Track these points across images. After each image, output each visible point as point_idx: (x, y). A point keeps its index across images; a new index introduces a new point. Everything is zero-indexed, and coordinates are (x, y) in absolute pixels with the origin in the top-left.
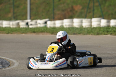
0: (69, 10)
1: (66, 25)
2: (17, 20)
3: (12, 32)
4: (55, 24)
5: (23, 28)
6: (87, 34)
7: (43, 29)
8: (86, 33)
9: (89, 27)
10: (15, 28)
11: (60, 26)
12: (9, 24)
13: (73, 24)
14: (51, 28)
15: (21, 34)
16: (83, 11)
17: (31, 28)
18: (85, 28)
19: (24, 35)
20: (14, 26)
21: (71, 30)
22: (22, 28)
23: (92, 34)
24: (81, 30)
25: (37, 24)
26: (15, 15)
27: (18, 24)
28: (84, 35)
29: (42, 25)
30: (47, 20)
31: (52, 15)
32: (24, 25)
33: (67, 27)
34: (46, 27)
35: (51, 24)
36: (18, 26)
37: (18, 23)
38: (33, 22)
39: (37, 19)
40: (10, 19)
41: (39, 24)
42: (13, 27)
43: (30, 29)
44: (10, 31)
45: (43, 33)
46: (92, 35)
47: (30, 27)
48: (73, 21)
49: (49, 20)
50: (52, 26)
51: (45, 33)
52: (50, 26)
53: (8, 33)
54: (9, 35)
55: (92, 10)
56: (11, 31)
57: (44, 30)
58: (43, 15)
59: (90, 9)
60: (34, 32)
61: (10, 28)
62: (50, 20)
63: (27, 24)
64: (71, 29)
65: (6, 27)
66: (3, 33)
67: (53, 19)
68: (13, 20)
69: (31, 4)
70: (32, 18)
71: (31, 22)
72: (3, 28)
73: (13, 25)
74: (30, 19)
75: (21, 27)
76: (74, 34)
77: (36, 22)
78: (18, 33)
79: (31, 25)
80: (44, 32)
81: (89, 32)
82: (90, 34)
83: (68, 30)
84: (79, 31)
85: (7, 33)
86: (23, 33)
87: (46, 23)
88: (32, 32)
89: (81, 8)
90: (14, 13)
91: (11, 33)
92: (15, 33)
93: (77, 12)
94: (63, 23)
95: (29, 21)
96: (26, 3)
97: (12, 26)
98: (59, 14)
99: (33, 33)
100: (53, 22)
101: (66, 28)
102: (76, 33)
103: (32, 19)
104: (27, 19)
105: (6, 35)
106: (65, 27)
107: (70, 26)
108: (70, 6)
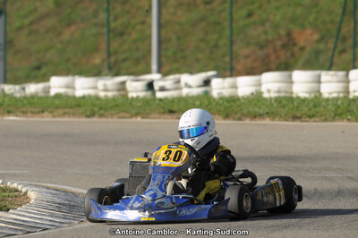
0: (279, 43)
1: (269, 91)
2: (117, 74)
3: (102, 111)
4: (235, 87)
5: (138, 99)
6: (333, 119)
8: (333, 114)
9: (341, 95)
10: (114, 98)
11: (252, 94)
12: (96, 88)
13: (291, 88)
14: (222, 98)
15: (131, 117)
16: (322, 46)
17: (160, 100)
18: (328, 100)
19: (139, 119)
20: (110, 94)
21: (284, 106)
22: (133, 98)
23: (349, 117)
24: (315, 106)
25: (179, 88)
26: (113, 59)
27: (123, 85)
28: (325, 120)
29: (196, 91)
31: (227, 59)
32: (143, 91)
33: (273, 95)
34: (207, 94)
35: (223, 88)
36: (123, 93)
37: (123, 83)
38: (168, 82)
39: (179, 71)
40: (97, 73)
41: (188, 86)
42: (106, 96)
43: (157, 102)
44: (96, 109)
46: (349, 120)
47: (159, 95)
48: (290, 76)
49: (218, 76)
50: (227, 93)
52: (219, 94)
53: (92, 115)
54: (95, 119)
55: (350, 43)
56: (101, 109)
57: (201, 104)
58: (198, 60)
59: (344, 40)
60: (171, 112)
61: (97, 98)
63: (150, 86)
64: (284, 102)
65: (84, 97)
66: (74, 115)
67: (229, 71)
68: (107, 75)
69: (160, 26)
70: (165, 69)
72: (74, 97)
73: (105, 90)
74: (159, 71)
75: (132, 95)
76: (295, 118)
77: (178, 81)
78: (121, 115)
79: (162, 89)
81: (340, 111)
82: (342, 120)
84: (310, 109)
85: (88, 113)
86: (137, 115)
87: (207, 82)
88: (164, 113)
89: (316, 36)
90: (109, 55)
91: (101, 116)
92: (112, 116)
93: (302, 49)
94: (259, 84)
95: (155, 76)
96: (145, 23)
97: (102, 94)
98: (247, 57)
99: (169, 116)
100: (229, 81)
101: (271, 99)
102: (299, 115)
103: (163, 71)
104: (149, 72)
105: (84, 120)
106: (266, 95)
107: (283, 95)
108: (283, 32)
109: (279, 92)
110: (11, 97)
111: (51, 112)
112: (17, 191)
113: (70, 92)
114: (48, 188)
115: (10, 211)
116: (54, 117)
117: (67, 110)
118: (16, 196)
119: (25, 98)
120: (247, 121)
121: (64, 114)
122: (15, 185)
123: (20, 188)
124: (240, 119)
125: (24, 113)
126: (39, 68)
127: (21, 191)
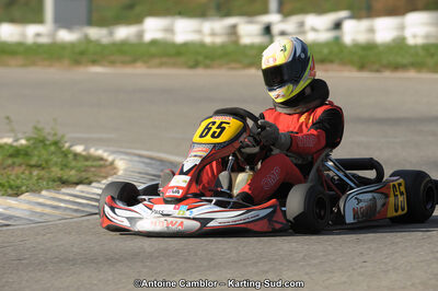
1: (415, 36)
2: (228, 14)
3: (208, 62)
4: (371, 30)
5: (252, 46)
7: (326, 51)
10: (223, 46)
11: (394, 40)
12: (199, 32)
14: (357, 46)
15: (244, 68)
20: (219, 40)
21: (432, 55)
22: (246, 46)
25: (304, 33)
27: (233, 30)
29: (325, 36)
30: (343, 14)
32: (257, 35)
33: (420, 41)
34: (337, 40)
35: (358, 32)
36: (233, 38)
37: (234, 27)
38: (290, 25)
39: (304, 11)
40: (201, 13)
41: (314, 30)
42: (213, 43)
44: (200, 58)
45: (329, 66)
49: (352, 17)
50: (362, 38)
51: (335, 66)
52: (353, 40)
53: (195, 65)
54: (200, 71)
56: (206, 57)
57: (331, 53)
61: (202, 45)
62: (355, 16)
63: (267, 30)
64: (433, 50)
65: (185, 45)
66: (175, 65)
67: (366, 11)
68: (213, 16)
70: (288, 7)
71: (282, 21)
72: (174, 45)
73: (213, 34)
74: (281, 10)
75: (245, 41)
77: (302, 24)
78: (233, 65)
79: (283, 33)
80: (331, 62)
83: (421, 52)
85: (191, 63)
86: (250, 65)
87: (338, 26)
91: (207, 67)
92: (220, 66)
94: (402, 28)
95: (273, 18)
97: (208, 40)
100: (364, 24)
101: (416, 46)
103: (285, 10)
104: (265, 11)
105: (185, 72)
106: (411, 41)
107: (432, 41)
109: (427, 36)
110: (97, 43)
111: (145, 62)
112: (101, 159)
113: (168, 37)
114: (140, 156)
115: (94, 184)
116: (149, 67)
117: (164, 59)
118: (101, 166)
119: (114, 44)
120: (387, 74)
121: (161, 65)
122: (100, 152)
123: (105, 155)
124: (378, 71)
125: (113, 63)
126: (131, 7)
127: (106, 160)
